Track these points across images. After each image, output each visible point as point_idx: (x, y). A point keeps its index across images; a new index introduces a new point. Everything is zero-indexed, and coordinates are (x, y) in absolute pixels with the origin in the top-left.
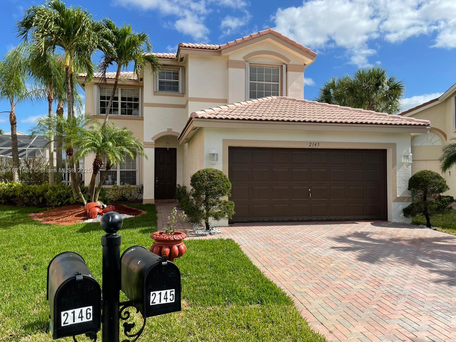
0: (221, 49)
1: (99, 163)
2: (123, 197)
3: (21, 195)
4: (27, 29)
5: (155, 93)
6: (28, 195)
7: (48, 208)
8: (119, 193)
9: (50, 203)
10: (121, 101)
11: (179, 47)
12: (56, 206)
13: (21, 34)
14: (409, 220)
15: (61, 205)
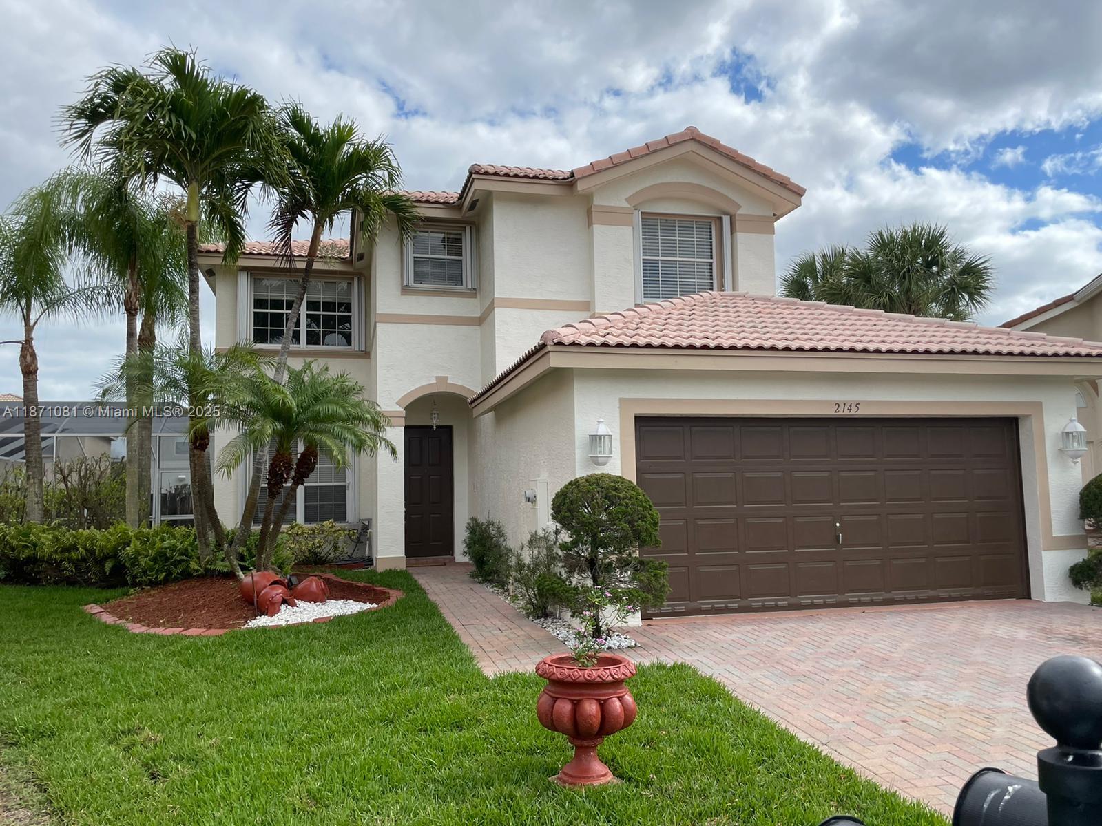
0: (576, 177)
1: (285, 467)
2: (316, 554)
3: (54, 556)
4: (90, 127)
5: (406, 290)
6: (74, 555)
7: (132, 590)
8: (305, 545)
9: (135, 577)
10: (308, 310)
11: (471, 174)
12: (153, 584)
13: (76, 137)
14: (1084, 597)
15: (166, 581)
